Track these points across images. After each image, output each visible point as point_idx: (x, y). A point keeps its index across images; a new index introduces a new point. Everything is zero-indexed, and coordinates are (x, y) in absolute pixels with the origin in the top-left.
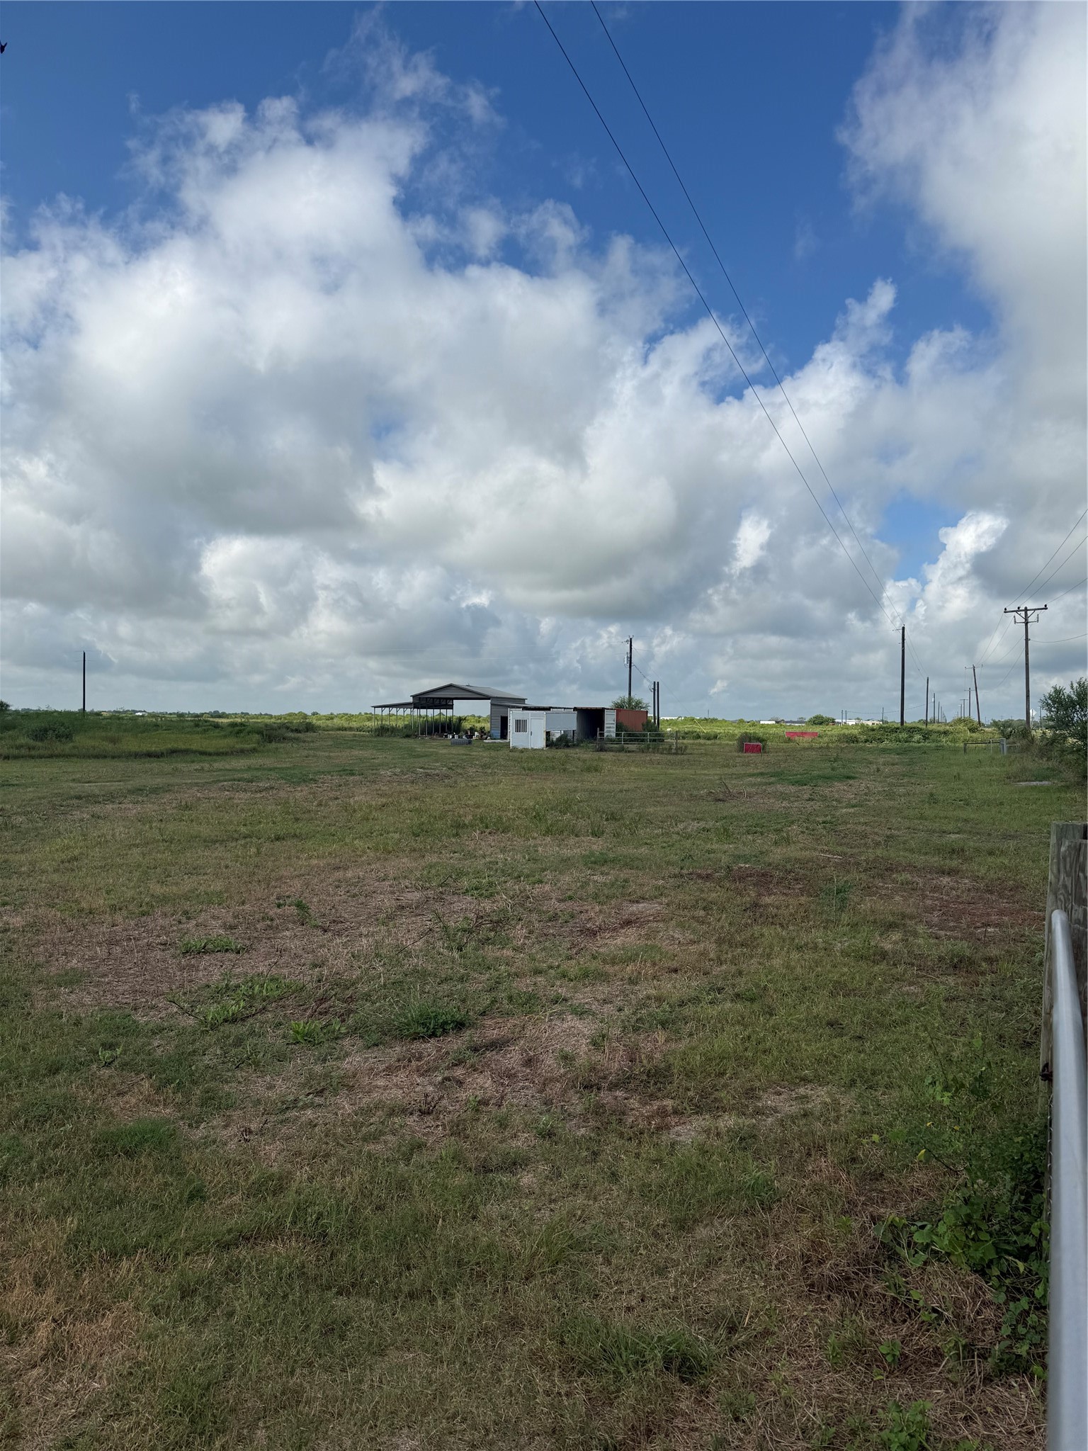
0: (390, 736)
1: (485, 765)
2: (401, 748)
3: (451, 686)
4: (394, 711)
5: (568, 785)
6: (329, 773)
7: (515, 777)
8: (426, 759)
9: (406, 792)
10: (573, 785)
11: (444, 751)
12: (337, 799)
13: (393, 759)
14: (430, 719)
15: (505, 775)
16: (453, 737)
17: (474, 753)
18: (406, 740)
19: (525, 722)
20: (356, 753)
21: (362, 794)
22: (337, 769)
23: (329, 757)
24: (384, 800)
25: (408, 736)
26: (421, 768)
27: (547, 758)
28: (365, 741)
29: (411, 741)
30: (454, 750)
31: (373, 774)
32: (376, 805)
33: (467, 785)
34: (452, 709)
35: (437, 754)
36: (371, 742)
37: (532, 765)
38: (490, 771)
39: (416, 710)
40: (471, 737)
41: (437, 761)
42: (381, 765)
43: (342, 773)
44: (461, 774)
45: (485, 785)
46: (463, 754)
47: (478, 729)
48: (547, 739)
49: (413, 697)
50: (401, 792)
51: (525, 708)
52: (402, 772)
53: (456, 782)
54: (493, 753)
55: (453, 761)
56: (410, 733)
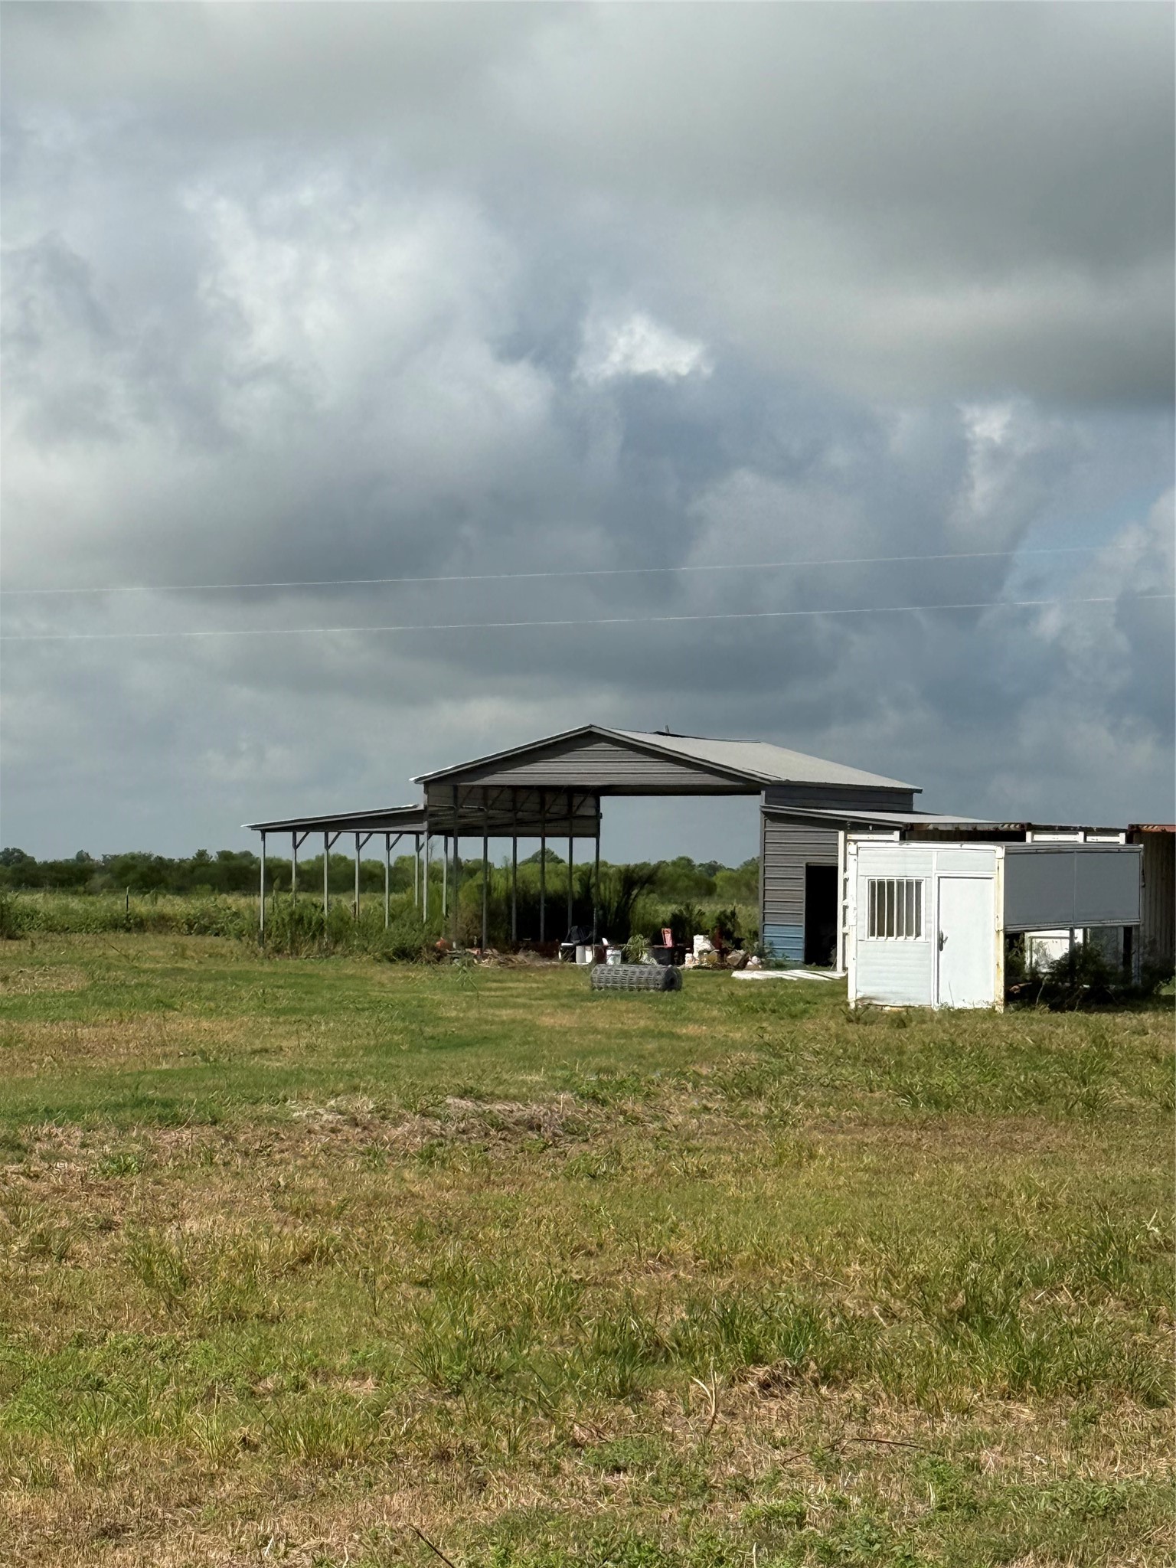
0: (326, 953)
1: (741, 1079)
2: (375, 1005)
3: (587, 738)
4: (345, 845)
5: (1104, 1170)
6: (74, 1113)
7: (873, 1136)
8: (486, 1056)
9: (399, 1202)
10: (1123, 1171)
11: (564, 1020)
12: (107, 1226)
13: (344, 1053)
14: (501, 884)
15: (832, 1126)
16: (600, 958)
17: (691, 1029)
18: (398, 972)
19: (912, 889)
20: (183, 1025)
21: (210, 1208)
22: (110, 1097)
23: (74, 1046)
24: (308, 1233)
25: (404, 954)
26: (464, 1094)
27: (1013, 1050)
28: (221, 976)
29: (420, 974)
30: (601, 1017)
31: (259, 1120)
32: (276, 1255)
33: (663, 1172)
34: (596, 834)
35: (531, 1028)
36: (247, 978)
37: (946, 1080)
38: (760, 1107)
39: (439, 840)
40: (677, 954)
41: (531, 1063)
42: (293, 1079)
43: (126, 1115)
44: (636, 1120)
45: (742, 1170)
46: (645, 1034)
47: (709, 923)
48: (1013, 968)
49: (429, 783)
50: (375, 1200)
51: (910, 833)
52: (382, 1112)
53: (615, 1156)
54: (775, 1031)
55: (603, 1061)
56: (413, 939)
